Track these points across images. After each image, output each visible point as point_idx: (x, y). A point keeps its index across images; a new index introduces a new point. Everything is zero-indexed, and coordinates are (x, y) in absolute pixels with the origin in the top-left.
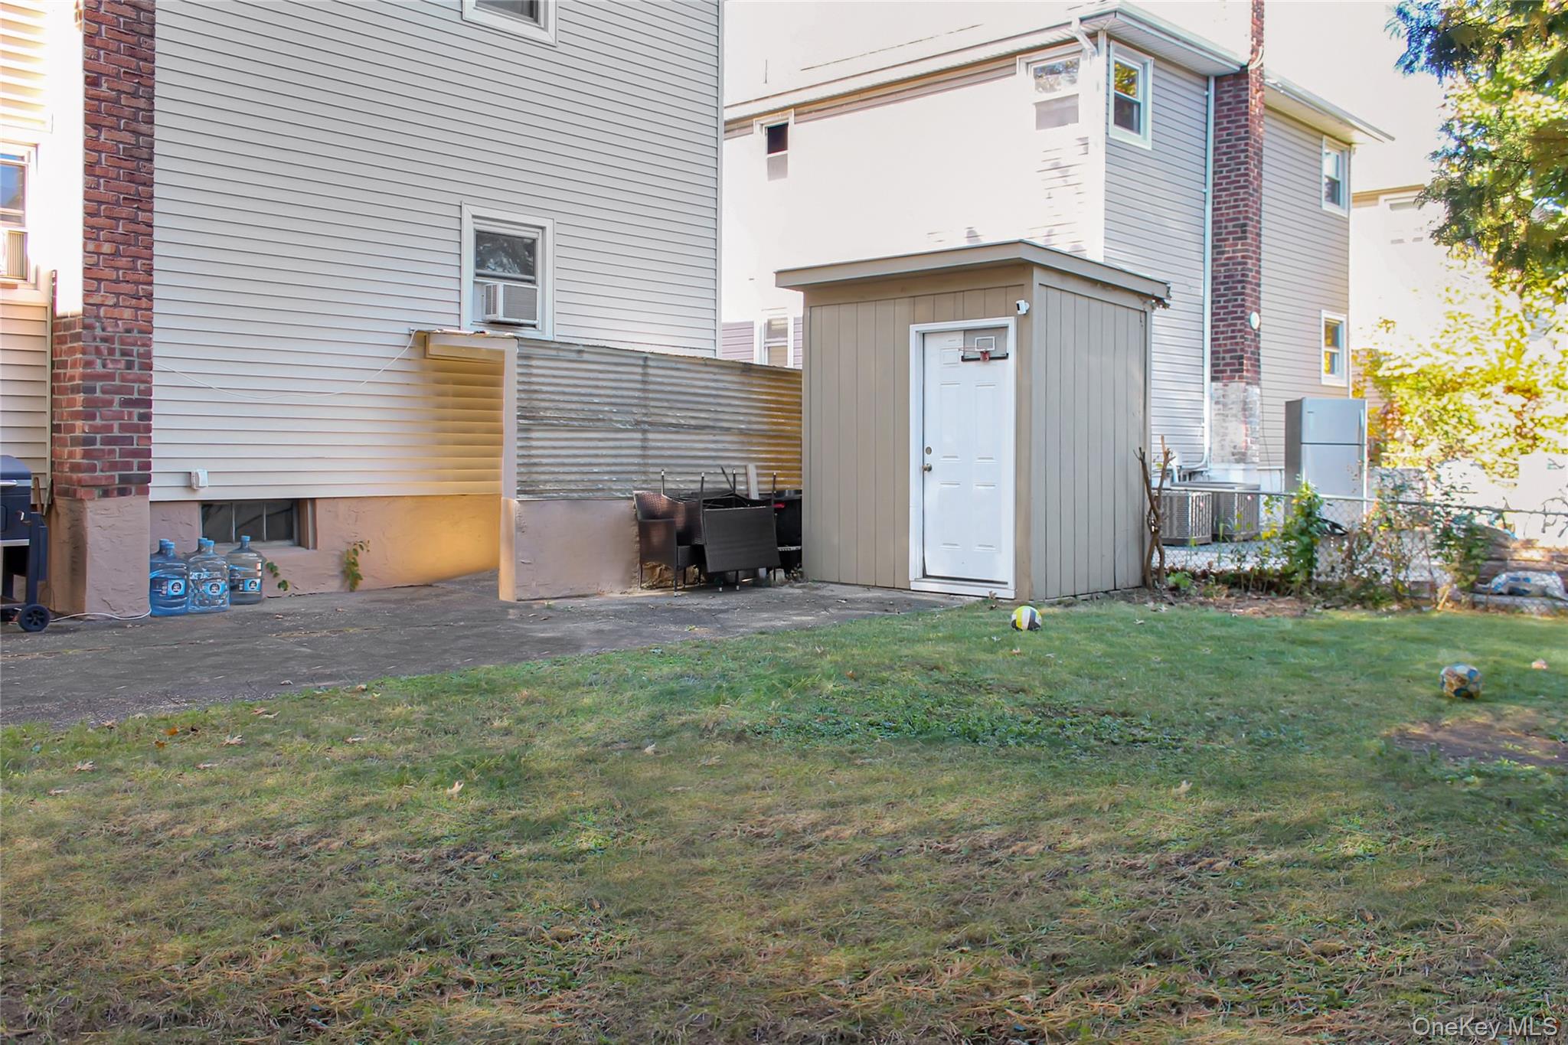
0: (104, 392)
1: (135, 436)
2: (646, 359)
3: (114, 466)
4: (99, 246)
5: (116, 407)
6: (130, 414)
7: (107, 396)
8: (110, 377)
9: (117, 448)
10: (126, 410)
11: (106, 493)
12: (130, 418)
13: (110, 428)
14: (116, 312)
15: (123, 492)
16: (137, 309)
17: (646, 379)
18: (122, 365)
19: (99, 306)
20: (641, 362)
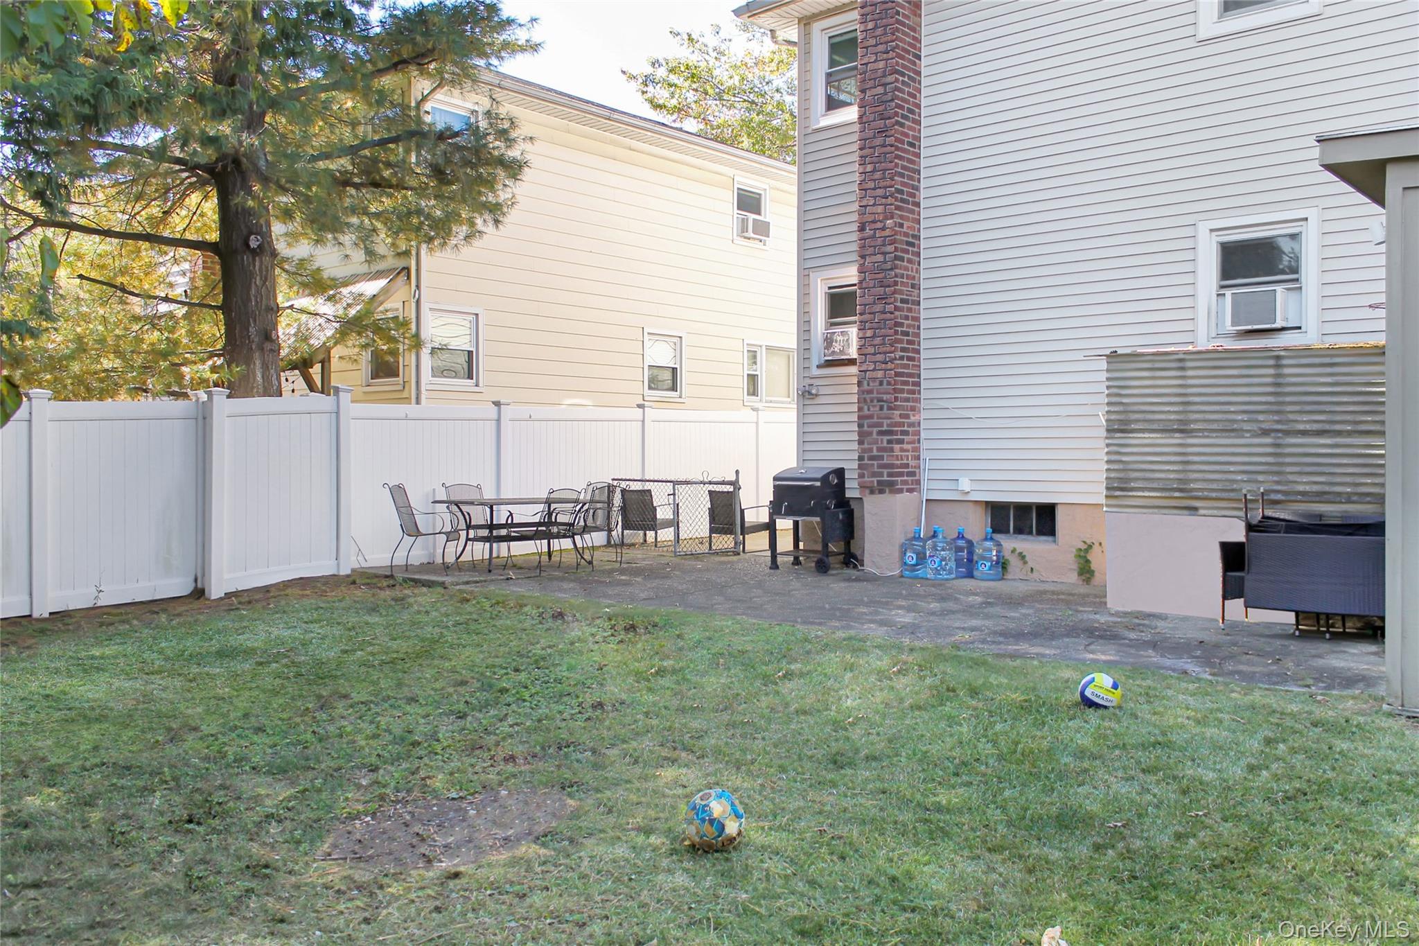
0: (868, 427)
1: (885, 454)
2: (1278, 358)
3: (874, 474)
4: (865, 333)
5: (875, 436)
6: (882, 440)
7: (870, 429)
8: (871, 417)
9: (875, 463)
10: (880, 437)
11: (872, 492)
12: (882, 443)
13: (871, 450)
14: (874, 374)
15: (881, 492)
16: (885, 370)
17: (1280, 380)
18: (878, 408)
19: (865, 371)
20: (1272, 362)
